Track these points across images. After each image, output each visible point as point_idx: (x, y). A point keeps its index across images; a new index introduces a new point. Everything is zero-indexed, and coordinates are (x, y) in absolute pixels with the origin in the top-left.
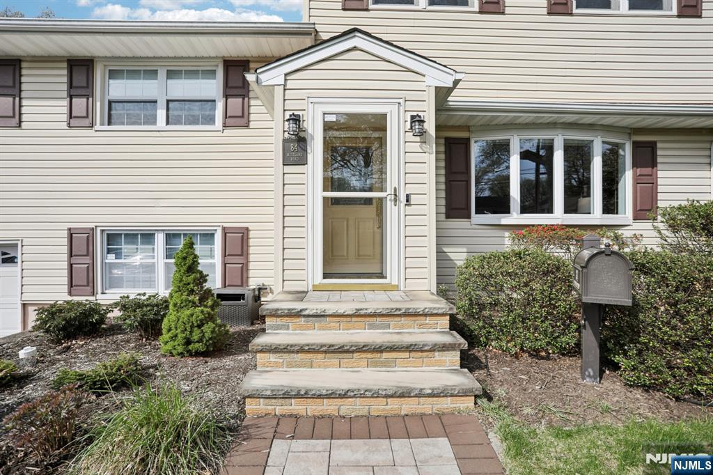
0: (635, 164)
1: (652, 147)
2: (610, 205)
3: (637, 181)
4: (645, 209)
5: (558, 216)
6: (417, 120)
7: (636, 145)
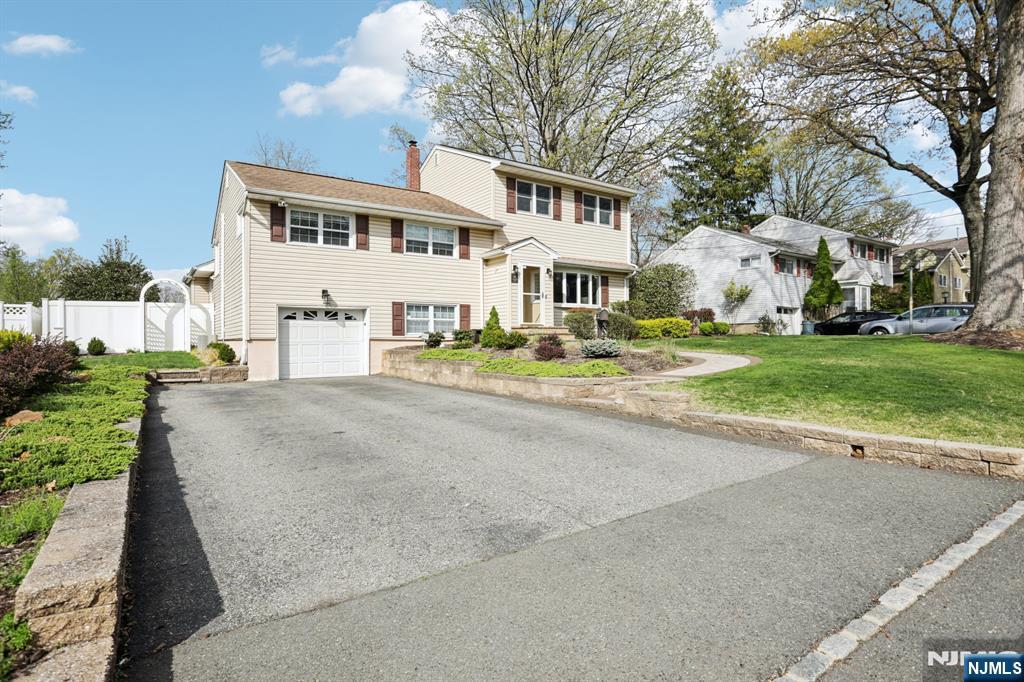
0: (602, 285)
1: (607, 278)
2: (594, 302)
3: (602, 292)
4: (605, 303)
5: (578, 304)
6: (548, 270)
7: (602, 277)
